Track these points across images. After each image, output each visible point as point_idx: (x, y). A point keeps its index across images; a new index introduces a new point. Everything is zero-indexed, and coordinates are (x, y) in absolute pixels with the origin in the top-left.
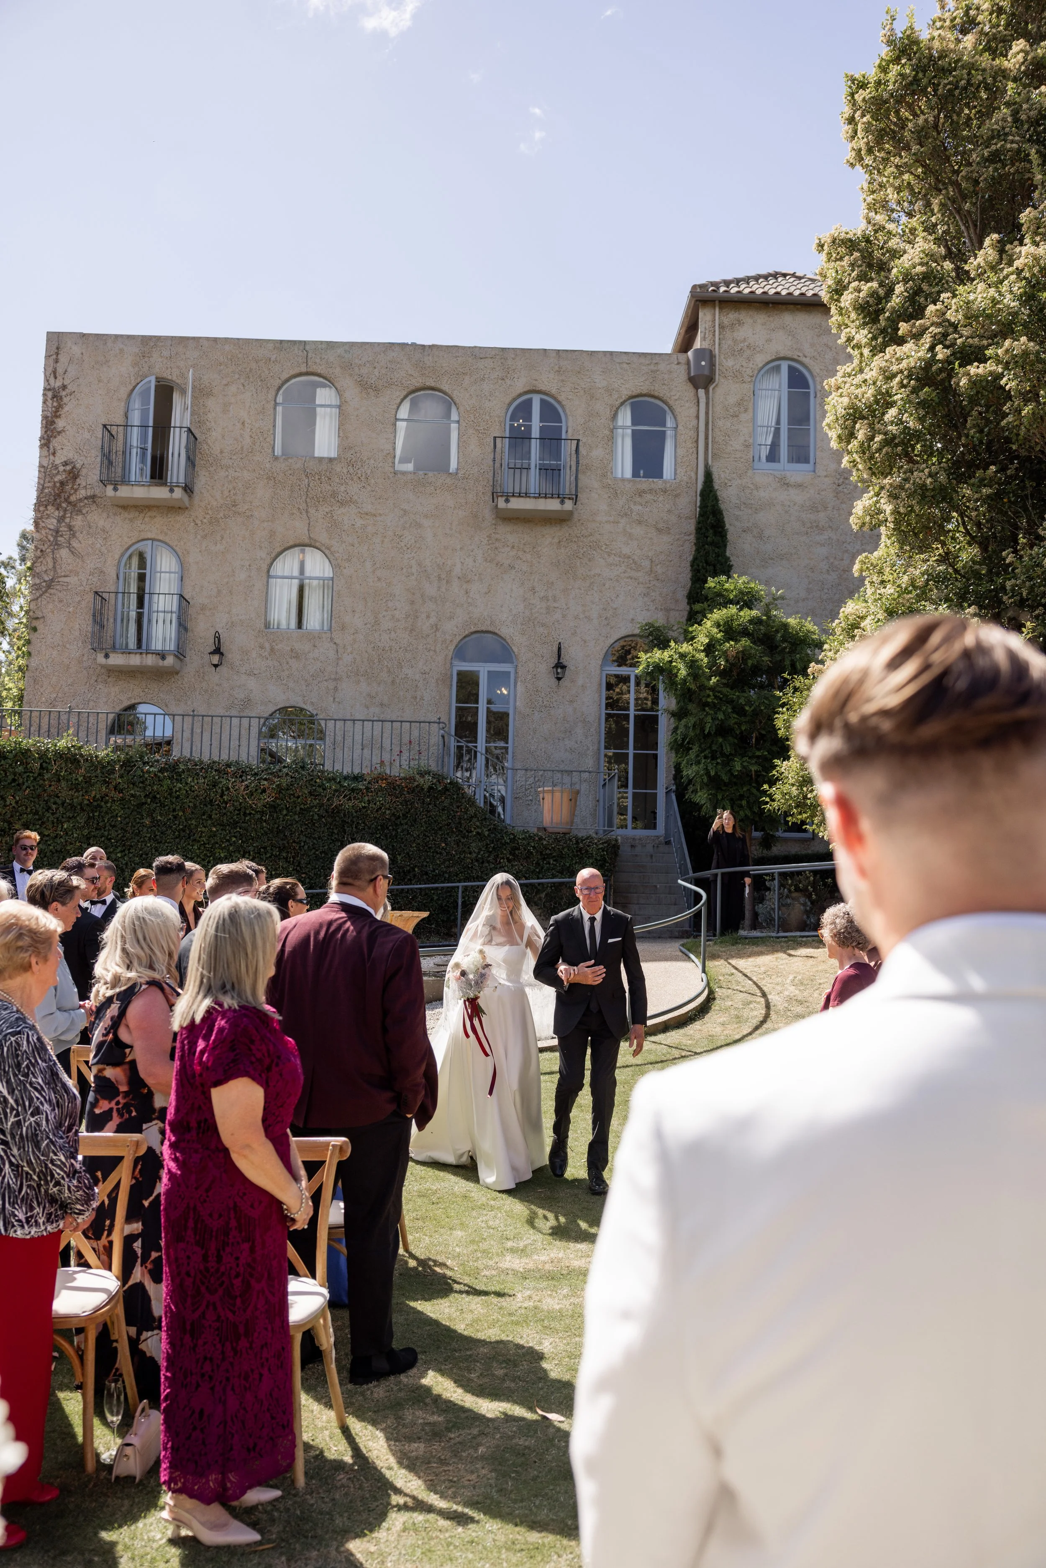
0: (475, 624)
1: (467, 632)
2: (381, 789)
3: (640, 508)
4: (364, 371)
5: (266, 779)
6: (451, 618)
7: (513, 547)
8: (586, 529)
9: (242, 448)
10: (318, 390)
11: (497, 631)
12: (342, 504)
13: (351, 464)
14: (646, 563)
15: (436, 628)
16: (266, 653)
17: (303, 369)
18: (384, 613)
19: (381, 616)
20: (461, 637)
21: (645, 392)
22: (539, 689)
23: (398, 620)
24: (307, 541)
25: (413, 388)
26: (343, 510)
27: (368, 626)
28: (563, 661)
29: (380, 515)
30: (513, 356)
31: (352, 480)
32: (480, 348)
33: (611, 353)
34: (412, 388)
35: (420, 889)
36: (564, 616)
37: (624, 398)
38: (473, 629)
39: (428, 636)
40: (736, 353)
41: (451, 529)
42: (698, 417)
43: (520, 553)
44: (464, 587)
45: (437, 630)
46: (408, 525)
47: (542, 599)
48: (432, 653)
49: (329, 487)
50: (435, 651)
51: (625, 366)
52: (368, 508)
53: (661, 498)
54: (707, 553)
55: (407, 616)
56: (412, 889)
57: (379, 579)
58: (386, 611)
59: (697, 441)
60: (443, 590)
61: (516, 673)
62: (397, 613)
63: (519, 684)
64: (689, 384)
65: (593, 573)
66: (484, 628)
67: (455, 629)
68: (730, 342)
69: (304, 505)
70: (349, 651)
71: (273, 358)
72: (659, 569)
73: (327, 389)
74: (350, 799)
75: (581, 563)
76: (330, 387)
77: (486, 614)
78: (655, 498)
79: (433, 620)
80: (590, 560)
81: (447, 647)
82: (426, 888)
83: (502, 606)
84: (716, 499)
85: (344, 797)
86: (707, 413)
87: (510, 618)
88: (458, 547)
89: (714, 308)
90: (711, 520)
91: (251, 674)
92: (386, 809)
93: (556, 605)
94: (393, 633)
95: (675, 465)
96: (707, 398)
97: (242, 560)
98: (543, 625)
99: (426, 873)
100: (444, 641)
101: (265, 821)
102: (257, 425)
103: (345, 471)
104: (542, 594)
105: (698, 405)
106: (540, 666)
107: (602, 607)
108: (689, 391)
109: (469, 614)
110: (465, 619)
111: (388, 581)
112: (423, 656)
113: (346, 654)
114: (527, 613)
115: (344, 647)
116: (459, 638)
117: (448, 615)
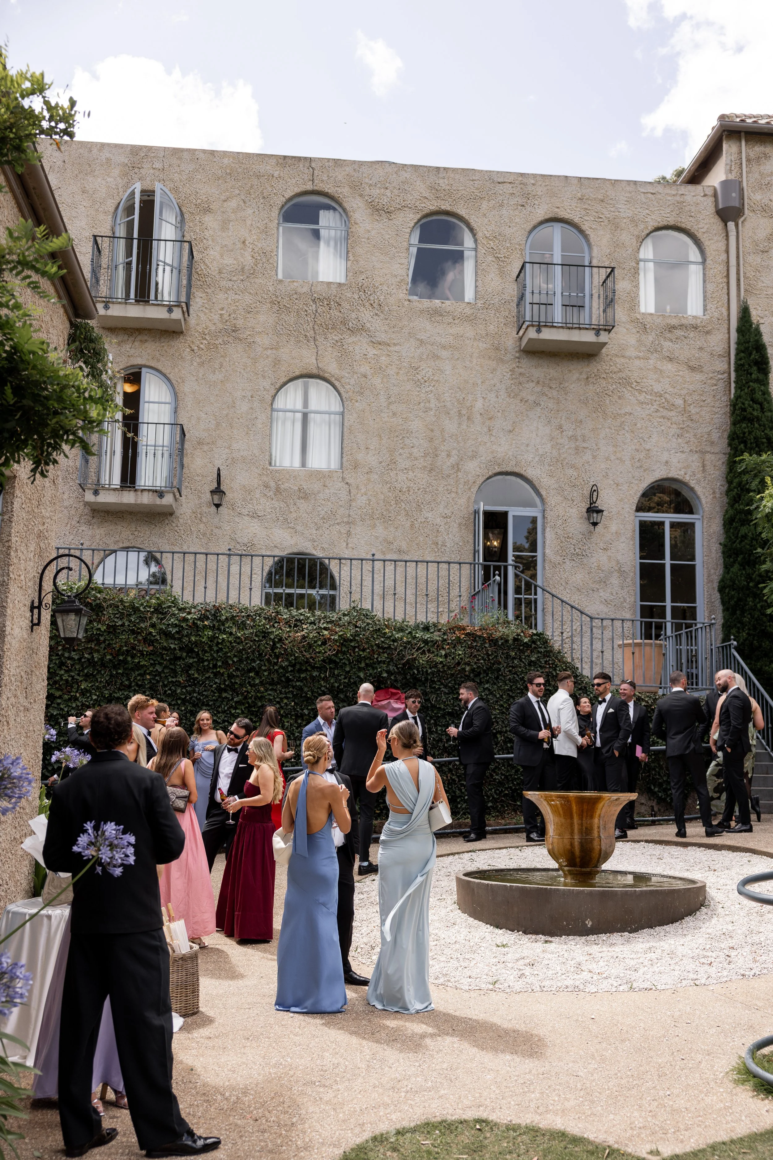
0: (499, 465)
1: (490, 473)
2: (459, 640)
3: (671, 344)
4: (375, 192)
5: (325, 629)
6: (473, 457)
7: (538, 382)
8: (615, 365)
9: (243, 269)
10: (322, 213)
11: (522, 472)
12: (352, 331)
13: (361, 289)
14: (679, 402)
15: (457, 467)
16: (271, 493)
17: (309, 187)
18: (401, 451)
19: (397, 454)
20: (485, 478)
21: (672, 223)
22: (571, 535)
23: (416, 459)
24: (315, 371)
25: (429, 211)
26: (353, 339)
27: (383, 464)
28: (600, 504)
29: (395, 345)
30: (533, 182)
31: (364, 306)
32: (498, 172)
33: (635, 182)
34: (426, 211)
36: (594, 457)
37: (650, 228)
38: (497, 470)
39: (448, 476)
40: (764, 187)
41: (471, 362)
42: (727, 252)
43: (546, 389)
44: (487, 424)
45: (459, 470)
46: (425, 357)
47: (570, 438)
48: (453, 495)
49: (338, 314)
50: (457, 493)
51: (650, 195)
52: (382, 337)
53: (692, 335)
54: (753, 391)
55: (426, 455)
57: (394, 414)
58: (403, 448)
59: (728, 276)
60: (464, 427)
61: (544, 517)
62: (415, 450)
63: (548, 530)
64: (717, 217)
65: (623, 412)
66: (509, 469)
67: (478, 469)
68: (757, 175)
69: (312, 332)
70: (363, 491)
71: (276, 174)
72: (693, 410)
73: (331, 211)
74: (423, 653)
75: (610, 401)
76: (334, 209)
77: (510, 453)
78: (686, 335)
79: (453, 460)
80: (619, 397)
81: (470, 489)
83: (527, 445)
84: (758, 333)
85: (417, 650)
86: (738, 248)
87: (537, 459)
88: (479, 382)
89: (740, 141)
90: (755, 356)
91: (254, 516)
92: (465, 664)
93: (585, 445)
94: (410, 473)
95: (705, 300)
96: (738, 232)
97: (243, 390)
98: (573, 466)
100: (467, 482)
101: (323, 679)
102: (259, 245)
103: (356, 296)
104: (570, 433)
105: (727, 239)
106: (571, 510)
107: (634, 447)
108: (717, 224)
109: (492, 452)
110: (488, 458)
111: (404, 416)
112: (444, 498)
113: (359, 495)
114: (555, 453)
115: (357, 487)
116: (482, 479)
117: (470, 454)
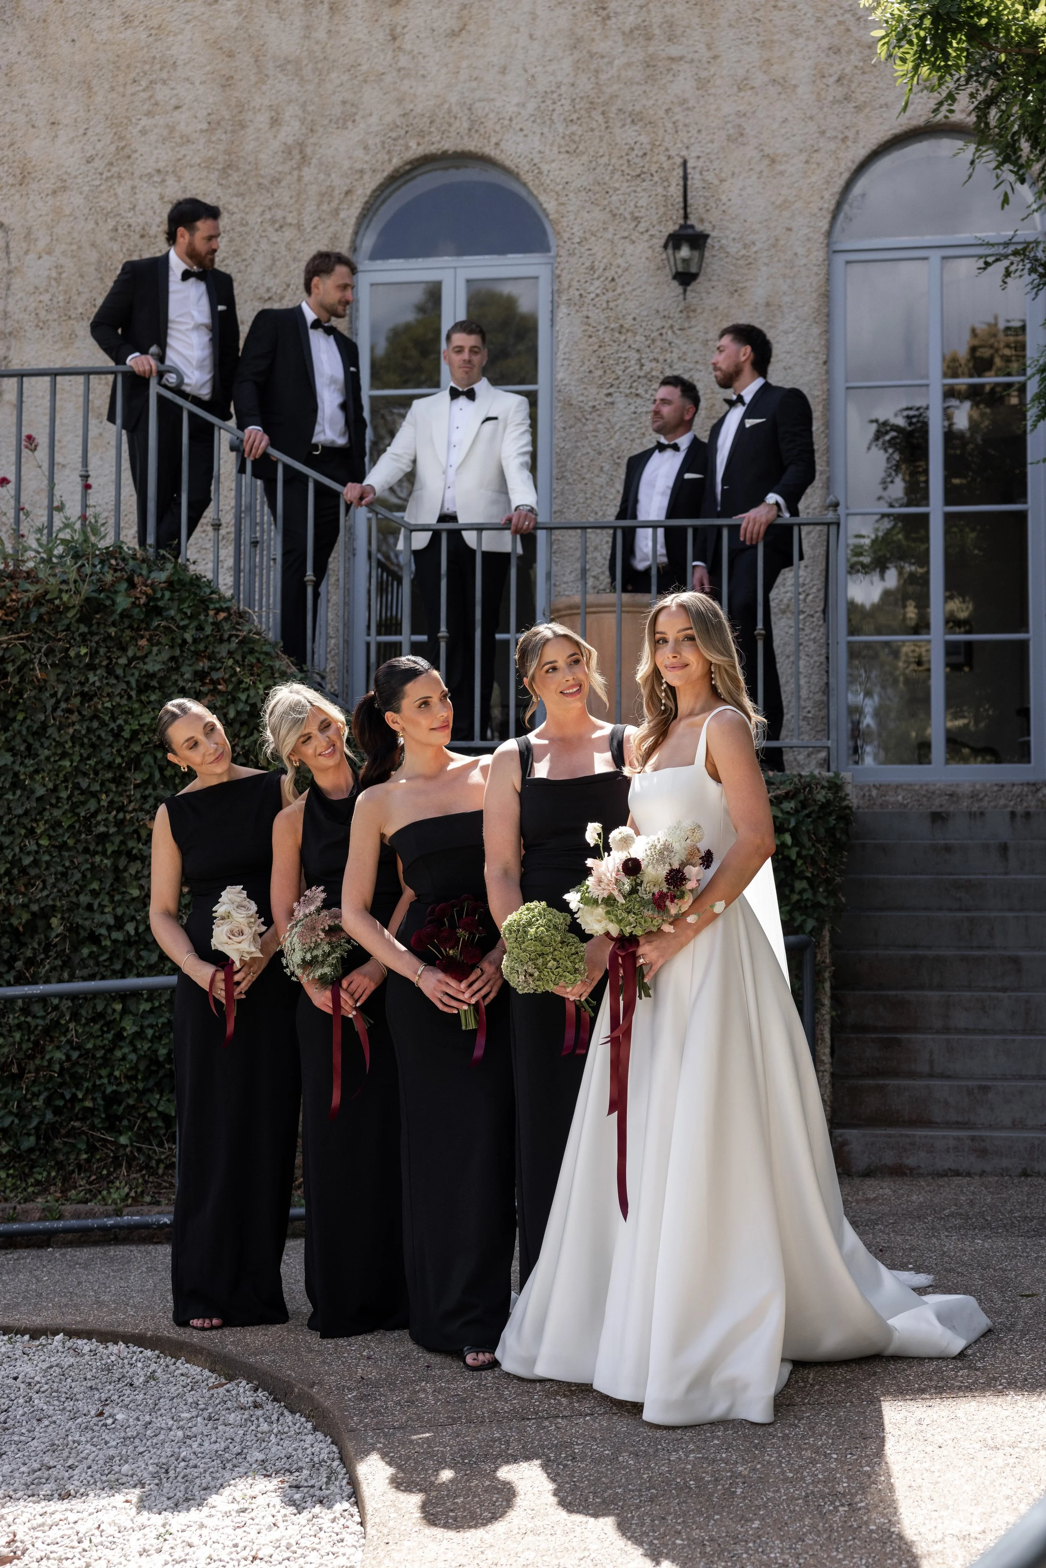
0: (421, 134)
1: (398, 163)
6: (346, 120)
11: (489, 150)
15: (300, 155)
18: (145, 121)
19: (135, 131)
20: (379, 178)
22: (628, 322)
23: (187, 140)
27: (98, 163)
35: (73, 997)
36: (702, 84)
38: (418, 152)
39: (276, 181)
44: (385, 19)
45: (305, 160)
47: (629, 35)
48: (289, 234)
50: (299, 226)
55: (213, 126)
56: (43, 999)
57: (128, 19)
58: (149, 114)
60: (321, 34)
61: (555, 278)
62: (183, 117)
63: (563, 310)
66: (449, 147)
67: (359, 153)
70: (42, 244)
77: (453, 98)
79: (290, 131)
81: (336, 212)
82: (95, 995)
83: (503, 71)
87: (531, 106)
93: (674, 51)
94: (171, 181)
98: (636, 118)
99: (94, 939)
100: (326, 194)
104: (631, 20)
106: (630, 249)
107: (824, 42)
109: (400, 101)
110: (388, 119)
111: (155, 22)
112: (264, 246)
113: (32, 256)
114: (585, 84)
115: (29, 234)
116: (371, 183)
117: (338, 111)
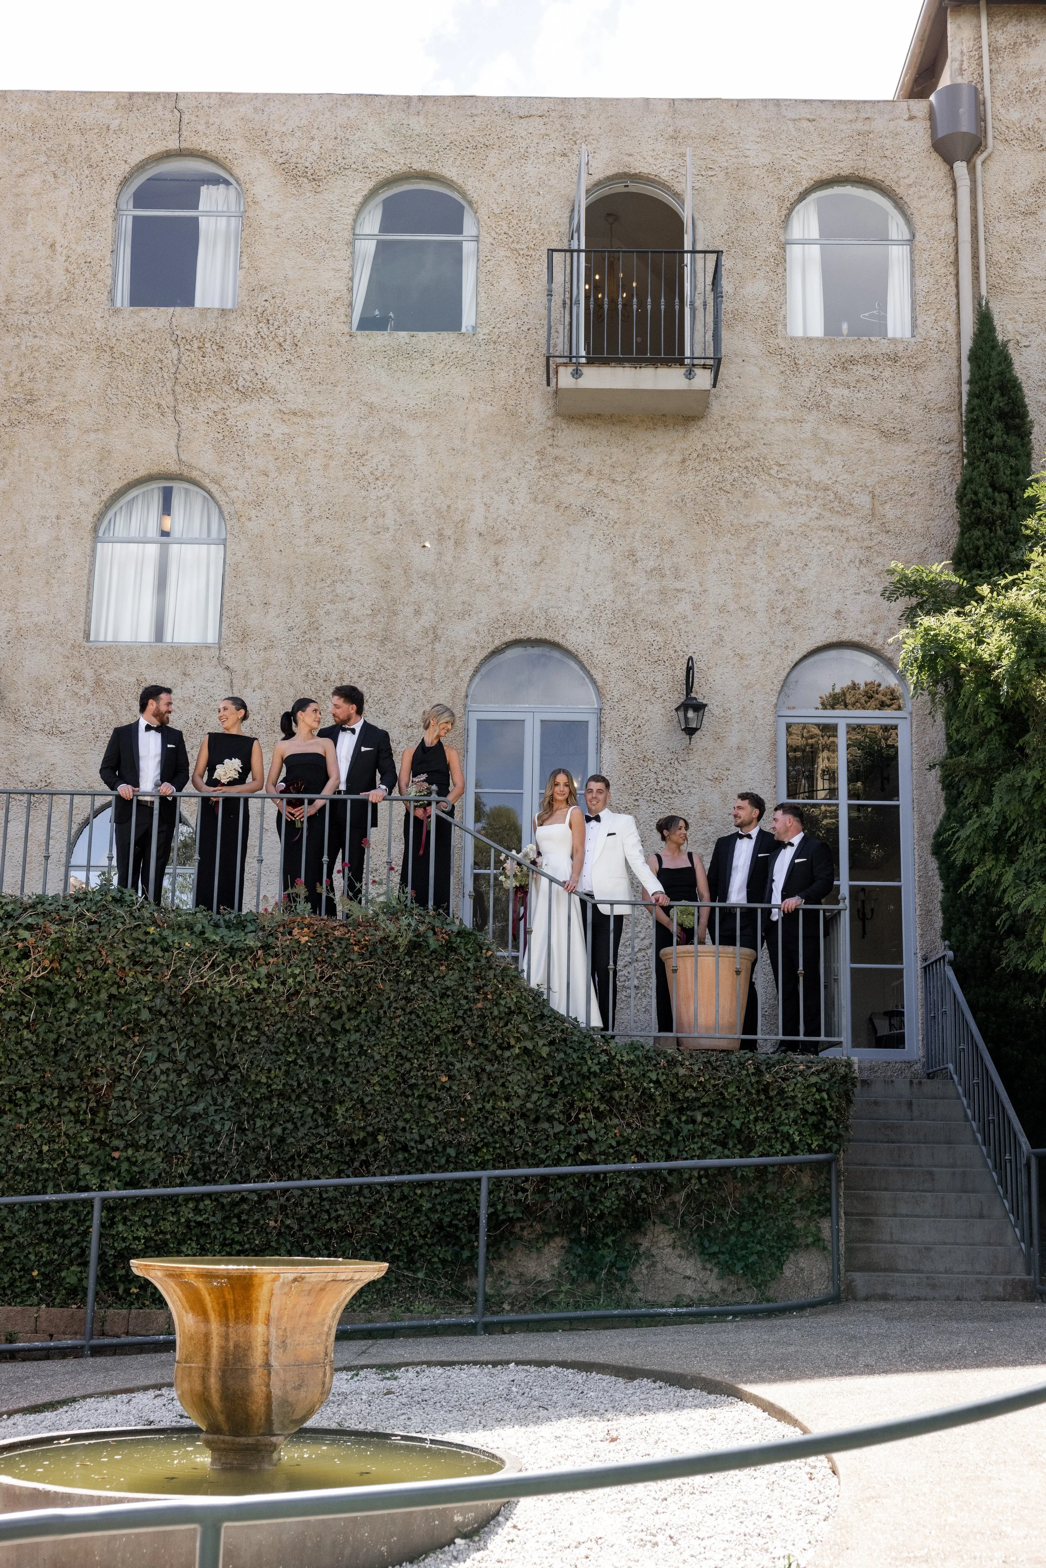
0: (514, 626)
1: (497, 643)
2: (298, 948)
3: (846, 392)
4: (291, 145)
6: (465, 614)
7: (589, 472)
8: (738, 435)
9: (49, 292)
10: (204, 190)
11: (558, 639)
12: (244, 394)
13: (263, 317)
14: (863, 500)
15: (434, 634)
16: (86, 690)
17: (173, 144)
18: (328, 606)
19: (322, 613)
20: (486, 652)
21: (846, 172)
22: (649, 754)
23: (357, 620)
24: (174, 468)
25: (389, 175)
26: (246, 407)
27: (295, 632)
28: (700, 694)
29: (322, 415)
30: (583, 112)
31: (266, 348)
32: (519, 98)
33: (777, 102)
34: (385, 174)
35: (391, 1185)
36: (697, 607)
37: (805, 185)
38: (510, 636)
39: (417, 650)
40: (1026, 96)
41: (463, 439)
42: (955, 218)
43: (604, 485)
44: (492, 552)
45: (436, 638)
46: (376, 434)
47: (650, 573)
48: (425, 685)
49: (219, 364)
50: (432, 680)
51: (805, 124)
52: (297, 401)
53: (887, 373)
54: (994, 468)
55: (375, 612)
56: (369, 1186)
57: (318, 540)
58: (332, 602)
59: (956, 262)
60: (449, 558)
61: (600, 723)
62: (355, 605)
63: (606, 745)
64: (935, 155)
65: (752, 521)
66: (533, 635)
67: (473, 636)
68: (1012, 77)
69: (171, 398)
70: (256, 682)
71: (114, 125)
72: (890, 512)
73: (222, 186)
74: (226, 972)
75: (729, 501)
76: (227, 183)
77: (535, 605)
78: (876, 373)
79: (428, 619)
80: (746, 495)
81: (457, 672)
82: (402, 1184)
83: (568, 590)
84: (1006, 361)
85: (213, 967)
86: (974, 210)
87: (586, 613)
88: (479, 475)
89: (978, 16)
90: (999, 401)
91: (53, 731)
92: (309, 994)
93: (678, 585)
94: (346, 646)
95: (913, 309)
96: (973, 181)
97: (42, 506)
98: (654, 626)
99: (405, 1148)
100: (451, 661)
101: (28, 1026)
102: (79, 250)
103: (252, 331)
104: (651, 564)
105: (955, 195)
106: (650, 707)
107: (774, 587)
108: (936, 167)
109: (500, 605)
110: (493, 615)
111: (336, 543)
112: (408, 691)
113: (249, 690)
114: (621, 602)
115: (246, 675)
116: (481, 655)
117: (459, 608)
